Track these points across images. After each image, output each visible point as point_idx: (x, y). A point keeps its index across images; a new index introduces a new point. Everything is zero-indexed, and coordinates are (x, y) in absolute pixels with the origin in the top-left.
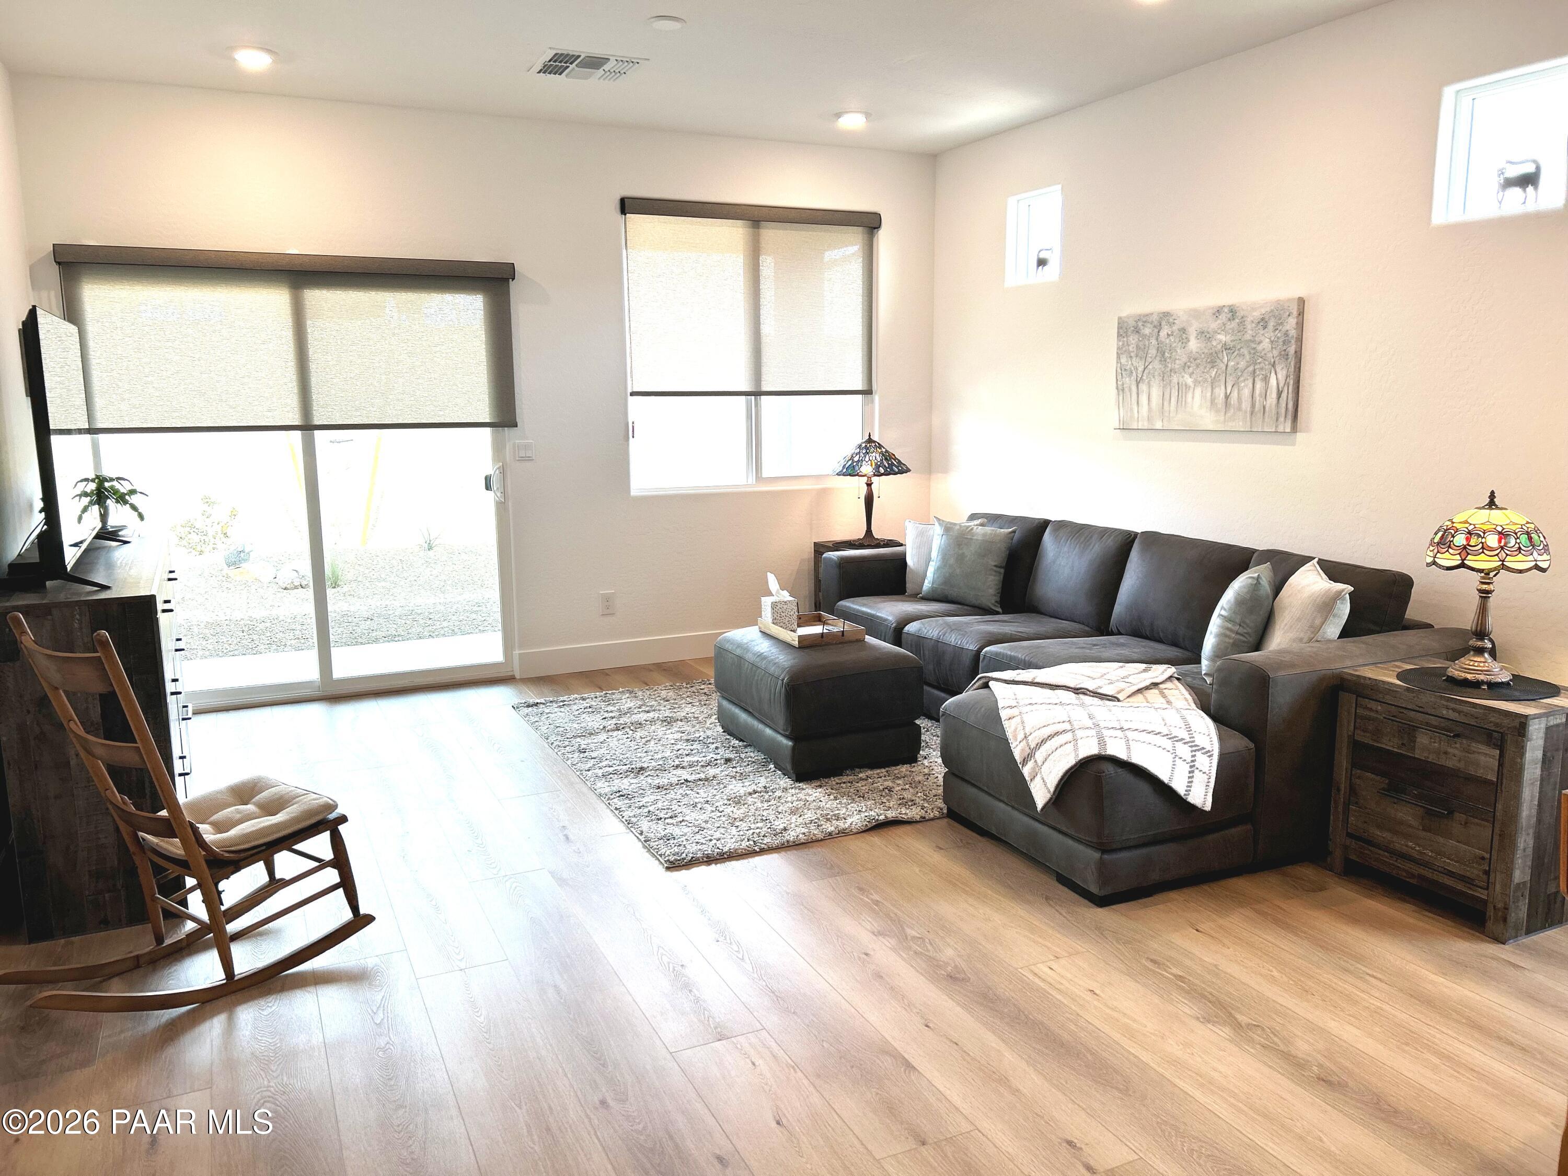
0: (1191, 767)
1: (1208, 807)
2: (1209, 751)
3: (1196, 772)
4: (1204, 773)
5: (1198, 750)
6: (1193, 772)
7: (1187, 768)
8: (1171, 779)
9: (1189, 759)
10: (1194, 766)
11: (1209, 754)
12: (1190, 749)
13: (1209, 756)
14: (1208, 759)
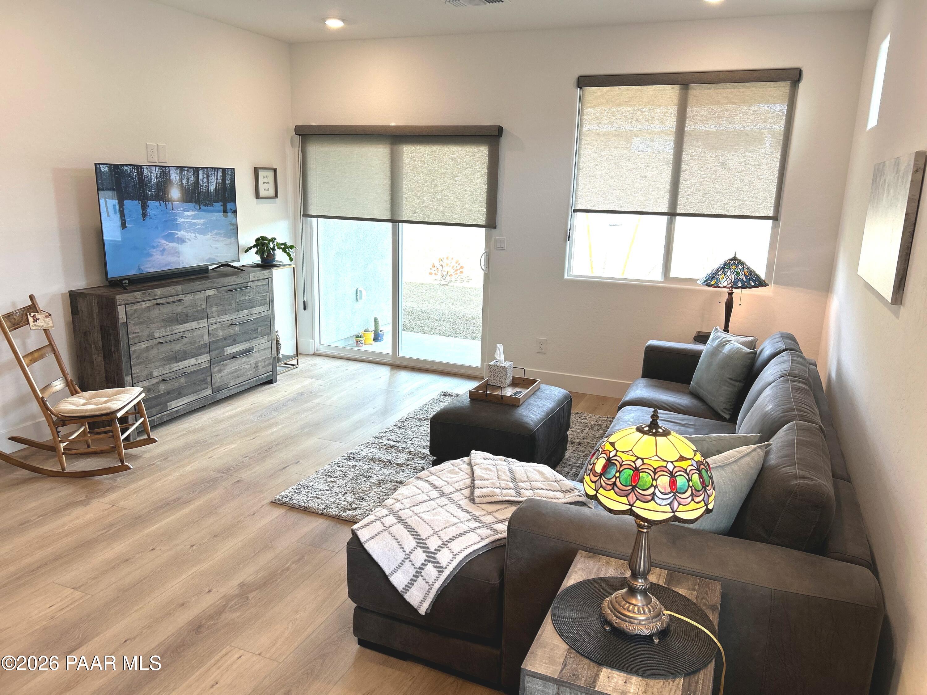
0: (417, 572)
1: (423, 611)
2: (441, 567)
3: (420, 578)
4: (427, 582)
5: (432, 562)
6: (417, 577)
7: (413, 571)
8: (392, 574)
9: (418, 565)
10: (421, 572)
11: (440, 569)
12: (426, 558)
13: (439, 571)
14: (437, 573)
